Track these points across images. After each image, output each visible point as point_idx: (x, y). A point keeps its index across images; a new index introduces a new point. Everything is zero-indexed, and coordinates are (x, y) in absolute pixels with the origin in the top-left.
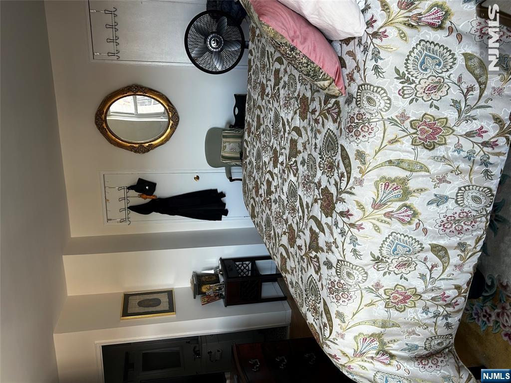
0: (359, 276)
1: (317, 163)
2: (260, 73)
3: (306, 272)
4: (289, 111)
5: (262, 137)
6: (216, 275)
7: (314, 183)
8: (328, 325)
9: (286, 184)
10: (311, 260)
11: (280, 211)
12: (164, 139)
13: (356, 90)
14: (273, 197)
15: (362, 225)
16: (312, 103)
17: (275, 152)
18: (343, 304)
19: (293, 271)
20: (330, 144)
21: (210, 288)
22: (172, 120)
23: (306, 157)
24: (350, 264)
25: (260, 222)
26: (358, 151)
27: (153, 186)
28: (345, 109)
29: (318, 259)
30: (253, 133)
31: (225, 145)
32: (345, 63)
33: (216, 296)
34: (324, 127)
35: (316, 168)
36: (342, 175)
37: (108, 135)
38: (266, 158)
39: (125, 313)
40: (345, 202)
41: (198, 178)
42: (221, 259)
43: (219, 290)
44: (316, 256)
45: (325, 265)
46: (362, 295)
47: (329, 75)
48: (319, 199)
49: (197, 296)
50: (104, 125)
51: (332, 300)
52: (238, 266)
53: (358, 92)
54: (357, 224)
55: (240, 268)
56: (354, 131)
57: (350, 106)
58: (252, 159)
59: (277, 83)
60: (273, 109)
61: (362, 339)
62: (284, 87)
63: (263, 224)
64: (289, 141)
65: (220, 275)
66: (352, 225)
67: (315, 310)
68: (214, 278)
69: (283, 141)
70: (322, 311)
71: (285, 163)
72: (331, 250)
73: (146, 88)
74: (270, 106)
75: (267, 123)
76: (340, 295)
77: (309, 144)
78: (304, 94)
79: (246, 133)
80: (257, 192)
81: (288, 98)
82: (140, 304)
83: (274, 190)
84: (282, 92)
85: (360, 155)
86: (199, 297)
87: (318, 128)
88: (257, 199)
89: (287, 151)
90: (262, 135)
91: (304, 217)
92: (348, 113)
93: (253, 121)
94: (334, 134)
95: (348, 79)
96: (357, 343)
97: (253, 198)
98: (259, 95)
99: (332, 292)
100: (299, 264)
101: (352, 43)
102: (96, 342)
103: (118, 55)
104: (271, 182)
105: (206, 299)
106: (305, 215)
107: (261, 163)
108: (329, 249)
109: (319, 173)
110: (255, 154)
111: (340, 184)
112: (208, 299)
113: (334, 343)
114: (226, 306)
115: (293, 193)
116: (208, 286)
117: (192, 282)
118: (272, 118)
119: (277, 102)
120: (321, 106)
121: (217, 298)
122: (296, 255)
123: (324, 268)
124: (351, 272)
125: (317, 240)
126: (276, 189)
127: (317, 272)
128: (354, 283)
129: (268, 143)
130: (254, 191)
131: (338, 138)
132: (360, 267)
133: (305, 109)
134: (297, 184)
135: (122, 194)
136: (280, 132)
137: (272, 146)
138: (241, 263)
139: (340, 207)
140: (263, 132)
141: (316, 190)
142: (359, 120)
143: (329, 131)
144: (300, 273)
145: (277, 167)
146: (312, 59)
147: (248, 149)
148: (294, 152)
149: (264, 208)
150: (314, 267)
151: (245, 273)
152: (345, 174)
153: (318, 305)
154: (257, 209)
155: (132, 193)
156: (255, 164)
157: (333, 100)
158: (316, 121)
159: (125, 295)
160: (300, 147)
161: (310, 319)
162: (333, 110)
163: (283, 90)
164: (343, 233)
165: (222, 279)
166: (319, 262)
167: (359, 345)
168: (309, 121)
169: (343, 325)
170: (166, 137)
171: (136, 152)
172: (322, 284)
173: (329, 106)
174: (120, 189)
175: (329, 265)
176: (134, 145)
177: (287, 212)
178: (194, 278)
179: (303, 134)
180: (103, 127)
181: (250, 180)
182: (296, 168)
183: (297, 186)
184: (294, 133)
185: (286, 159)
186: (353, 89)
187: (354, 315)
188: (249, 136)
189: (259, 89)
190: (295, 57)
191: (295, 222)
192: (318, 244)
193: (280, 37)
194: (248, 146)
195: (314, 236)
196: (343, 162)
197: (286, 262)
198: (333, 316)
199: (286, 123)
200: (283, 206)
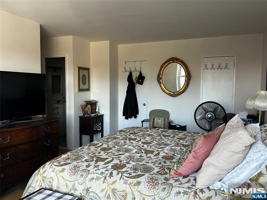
0: (81, 181)
1: (139, 163)
2: (191, 138)
3: (87, 155)
4: (168, 151)
5: (159, 137)
6: (95, 112)
7: (130, 161)
8: (59, 164)
9: (132, 148)
10: (92, 158)
11: (120, 144)
12: (164, 90)
13: (170, 183)
14: (128, 141)
15: (105, 183)
16: (169, 162)
17: (150, 143)
18: (68, 172)
19: (89, 149)
20: (147, 169)
21: (89, 109)
22: (173, 94)
23: (143, 158)
24: (87, 176)
25: (116, 134)
26: (141, 182)
27: (141, 83)
28: (162, 177)
29: (92, 161)
30: (162, 133)
31: (161, 119)
32: (185, 178)
33: (85, 112)
34: (156, 167)
35: (137, 162)
36: (130, 174)
37: (166, 63)
38: (148, 139)
39: (80, 68)
40: (117, 175)
41: (144, 105)
42: (103, 115)
43: (88, 113)
44: (93, 160)
45: (88, 164)
46: (72, 181)
47: (179, 170)
48: (121, 163)
49: (86, 103)
50: (171, 62)
51: (71, 167)
52: (99, 123)
53: (169, 183)
54: (106, 180)
55: (98, 124)
56: (151, 181)
57: (163, 179)
58: (149, 132)
59: (184, 146)
60: (171, 143)
61: (51, 181)
62: (181, 149)
63: (115, 136)
64: (153, 150)
65: (95, 114)
66: (105, 178)
67: (68, 159)
68: (94, 111)
69: (154, 147)
70: (66, 162)
71: (143, 147)
72: (95, 167)
73: (189, 82)
74: (173, 142)
75: (165, 140)
76: (73, 171)
77: (150, 159)
78: (175, 158)
79: (163, 130)
80: (132, 134)
81: (175, 151)
82: (84, 76)
83: (131, 142)
84: (179, 148)
85: (139, 183)
86: (85, 103)
87: (156, 164)
88: (128, 133)
89: (148, 149)
90: (160, 137)
91: (114, 155)
92: (160, 178)
93: (168, 133)
94: (152, 171)
95: (177, 179)
96: (49, 178)
97: (130, 131)
98: (180, 137)
99: (74, 167)
100: (92, 152)
101: (194, 182)
102: (67, 55)
103: (206, 69)
104: (135, 141)
105: (84, 107)
106: (115, 156)
107: (146, 136)
108: (96, 167)
109: (134, 163)
110: (151, 133)
111: (127, 173)
112: (83, 108)
113: (50, 167)
114: (79, 117)
115: (127, 151)
116: (90, 108)
117: (93, 101)
118: (167, 143)
119: (174, 145)
120: (166, 166)
121: (84, 113)
122: (96, 151)
123: (87, 164)
124: (83, 177)
125: (101, 161)
126: (131, 143)
127: (85, 160)
128: (78, 178)
129: (155, 140)
130: (133, 132)
131: (149, 173)
132: (85, 181)
133: (167, 158)
134: (131, 153)
135: (138, 69)
136: (159, 146)
137: (153, 142)
138: (101, 125)
139: (115, 172)
140: (161, 138)
141: (126, 162)
142: (155, 183)
143: (153, 169)
144: (87, 152)
145: (142, 144)
146: (186, 161)
147: (154, 130)
148: (147, 152)
149: (123, 137)
150: (88, 159)
151: (95, 127)
152: (131, 176)
153: (70, 160)
154: (123, 133)
155: (138, 74)
156: (146, 133)
157: (168, 172)
158: (160, 163)
159: (89, 69)
160: (149, 155)
161: (64, 156)
162: (163, 172)
163: (180, 148)
164: (102, 173)
165: (93, 115)
166: (90, 161)
167: (48, 179)
168: (161, 160)
169: (59, 172)
170: (165, 91)
171: (158, 76)
172: (79, 162)
173: (166, 170)
174: (140, 68)
175: (88, 166)
176: (161, 75)
177: (118, 147)
178: (95, 101)
179: (155, 157)
180: (170, 61)
181: (139, 130)
182: (139, 153)
183: (130, 153)
184: (157, 152)
185: (145, 148)
186: (171, 181)
187: (62, 177)
188: (161, 131)
189: (183, 137)
190: (187, 153)
191: (113, 151)
192: (99, 161)
193: (195, 145)
194: (156, 130)
195: (103, 160)
196: (137, 175)
197: (94, 146)
198: (63, 167)
199: (162, 149)
200: (122, 146)
